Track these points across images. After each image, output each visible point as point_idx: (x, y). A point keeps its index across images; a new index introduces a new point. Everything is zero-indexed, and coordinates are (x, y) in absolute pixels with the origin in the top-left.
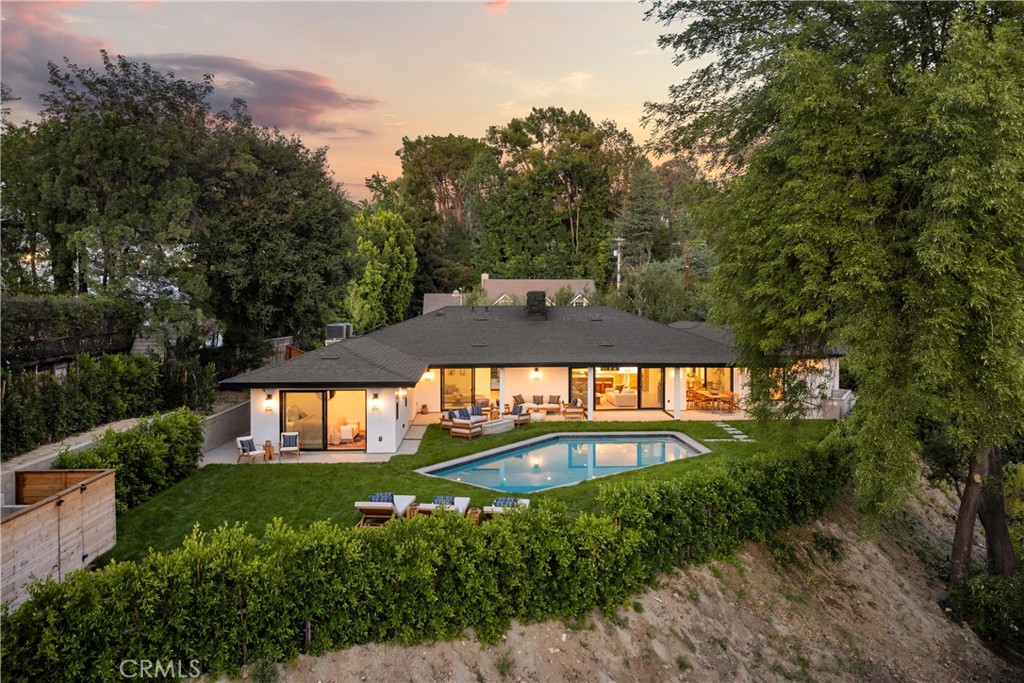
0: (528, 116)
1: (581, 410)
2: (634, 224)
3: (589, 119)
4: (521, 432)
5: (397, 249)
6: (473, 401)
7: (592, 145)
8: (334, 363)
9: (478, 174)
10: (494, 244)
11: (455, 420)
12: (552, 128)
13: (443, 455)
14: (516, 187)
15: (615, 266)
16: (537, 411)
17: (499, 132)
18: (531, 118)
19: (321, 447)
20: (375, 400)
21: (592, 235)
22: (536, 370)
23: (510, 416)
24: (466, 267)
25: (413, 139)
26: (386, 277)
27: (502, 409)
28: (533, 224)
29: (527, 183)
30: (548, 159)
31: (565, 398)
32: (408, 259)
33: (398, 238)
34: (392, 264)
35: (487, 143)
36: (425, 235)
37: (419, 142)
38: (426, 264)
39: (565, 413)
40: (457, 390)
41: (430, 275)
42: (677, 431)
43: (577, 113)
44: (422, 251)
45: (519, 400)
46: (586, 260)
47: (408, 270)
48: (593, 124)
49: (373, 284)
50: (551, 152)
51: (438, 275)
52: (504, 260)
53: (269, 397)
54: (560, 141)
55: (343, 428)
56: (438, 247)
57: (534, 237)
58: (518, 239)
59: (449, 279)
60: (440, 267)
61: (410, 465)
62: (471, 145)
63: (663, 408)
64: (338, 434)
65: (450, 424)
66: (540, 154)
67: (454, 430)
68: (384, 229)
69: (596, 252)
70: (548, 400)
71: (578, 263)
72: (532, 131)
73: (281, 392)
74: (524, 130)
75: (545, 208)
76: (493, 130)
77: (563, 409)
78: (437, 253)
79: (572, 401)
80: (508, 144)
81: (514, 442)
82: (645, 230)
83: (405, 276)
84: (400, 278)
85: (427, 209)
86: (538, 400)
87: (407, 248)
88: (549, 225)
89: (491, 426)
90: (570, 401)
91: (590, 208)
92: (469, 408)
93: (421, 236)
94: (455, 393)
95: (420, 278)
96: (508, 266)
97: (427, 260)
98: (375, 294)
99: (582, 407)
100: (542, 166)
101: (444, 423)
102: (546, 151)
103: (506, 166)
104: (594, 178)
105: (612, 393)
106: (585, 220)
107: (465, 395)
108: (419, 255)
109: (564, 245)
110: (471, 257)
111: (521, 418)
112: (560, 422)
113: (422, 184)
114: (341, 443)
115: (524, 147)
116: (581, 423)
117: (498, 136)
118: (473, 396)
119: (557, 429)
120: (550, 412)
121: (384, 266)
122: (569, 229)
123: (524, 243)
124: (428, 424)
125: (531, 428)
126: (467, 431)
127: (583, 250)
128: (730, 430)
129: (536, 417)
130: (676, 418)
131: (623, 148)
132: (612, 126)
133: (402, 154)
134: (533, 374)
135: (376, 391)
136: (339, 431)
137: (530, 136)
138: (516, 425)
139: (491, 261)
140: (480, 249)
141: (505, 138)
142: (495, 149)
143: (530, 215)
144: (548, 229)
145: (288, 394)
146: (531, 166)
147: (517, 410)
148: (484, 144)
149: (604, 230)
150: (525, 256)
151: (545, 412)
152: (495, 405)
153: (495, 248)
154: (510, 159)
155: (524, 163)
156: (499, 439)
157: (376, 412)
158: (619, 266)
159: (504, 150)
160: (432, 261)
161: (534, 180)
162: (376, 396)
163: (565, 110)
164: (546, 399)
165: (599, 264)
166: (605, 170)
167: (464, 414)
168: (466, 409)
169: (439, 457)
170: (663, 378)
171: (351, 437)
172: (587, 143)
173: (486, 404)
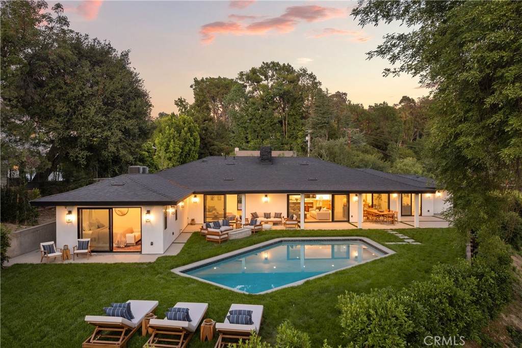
0: (260, 66)
1: (296, 222)
2: (318, 120)
3: (292, 68)
4: (256, 238)
5: (189, 134)
6: (225, 217)
7: (294, 82)
8: (120, 188)
9: (233, 96)
10: (242, 133)
11: (209, 229)
12: (273, 73)
13: (197, 256)
14: (254, 104)
15: (307, 145)
16: (266, 223)
17: (245, 75)
18: (262, 67)
19: (108, 249)
20: (148, 215)
21: (294, 129)
22: (266, 196)
23: (248, 226)
24: (227, 146)
25: (199, 79)
26: (182, 149)
27: (243, 222)
28: (263, 123)
29: (260, 101)
30: (271, 89)
31: (285, 214)
32: (195, 140)
33: (189, 129)
34: (186, 142)
35: (239, 81)
36: (205, 128)
37: (202, 80)
38: (206, 144)
39: (285, 224)
40: (215, 209)
41: (208, 150)
42: (364, 236)
43: (286, 65)
44: (203, 137)
45: (255, 216)
46: (291, 142)
47: (195, 146)
48: (294, 70)
49: (174, 152)
50: (272, 85)
51: (211, 149)
52: (248, 142)
53: (70, 212)
54: (277, 80)
55: (128, 235)
56: (212, 135)
57: (263, 130)
58: (255, 131)
59: (218, 152)
60: (213, 146)
61: (169, 265)
62: (230, 82)
63: (348, 221)
64: (123, 239)
65: (206, 232)
66: (267, 86)
67: (208, 236)
68: (182, 123)
69: (297, 138)
70: (274, 216)
71: (287, 144)
72: (262, 74)
73: (78, 209)
74: (258, 74)
75: (269, 115)
76: (241, 74)
77: (284, 221)
78: (212, 138)
79: (289, 217)
80: (250, 82)
81: (251, 245)
82: (325, 123)
83: (193, 149)
84: (190, 150)
85: (206, 114)
86: (267, 216)
87: (194, 134)
88: (272, 124)
89: (236, 233)
90: (288, 217)
91: (294, 115)
92: (221, 221)
93: (203, 129)
94: (214, 211)
95: (202, 151)
96: (250, 145)
97: (206, 142)
98: (175, 158)
99: (296, 220)
100: (268, 92)
101: (203, 231)
102: (270, 85)
103: (249, 93)
104: (295, 99)
105: (313, 212)
106: (291, 121)
107: (220, 213)
108: (202, 139)
109: (280, 134)
110: (230, 141)
111: (256, 228)
112: (282, 231)
113: (203, 101)
114: (126, 246)
115: (258, 82)
116: (296, 231)
117: (244, 77)
118: (225, 213)
119: (281, 235)
120: (275, 224)
121: (181, 143)
122: (282, 126)
123: (258, 133)
124: (193, 232)
125: (263, 234)
126: (218, 238)
127: (290, 137)
128: (401, 236)
129: (266, 227)
130: (359, 227)
131: (311, 82)
132: (305, 71)
133: (194, 87)
134: (264, 199)
135: (148, 208)
136: (125, 237)
137: (261, 77)
138: (253, 232)
139: (241, 143)
140: (235, 136)
141: (248, 78)
142: (243, 84)
143: (262, 118)
144: (271, 126)
145: (83, 210)
146: (262, 93)
147: (253, 222)
148: (237, 82)
149: (300, 126)
150: (259, 140)
151: (272, 223)
152: (239, 219)
153: (242, 136)
154: (251, 89)
155: (258, 91)
156: (240, 243)
157: (149, 224)
158: (309, 145)
159: (247, 84)
160: (209, 142)
161: (263, 100)
162: (148, 212)
163: (280, 63)
164: (273, 215)
165: (298, 144)
166: (301, 94)
167: (217, 225)
168: (218, 222)
169: (193, 258)
170: (348, 201)
171: (133, 242)
172: (291, 80)
173: (233, 218)
